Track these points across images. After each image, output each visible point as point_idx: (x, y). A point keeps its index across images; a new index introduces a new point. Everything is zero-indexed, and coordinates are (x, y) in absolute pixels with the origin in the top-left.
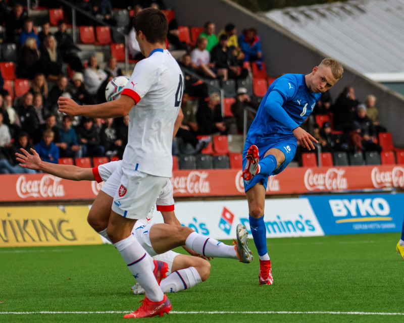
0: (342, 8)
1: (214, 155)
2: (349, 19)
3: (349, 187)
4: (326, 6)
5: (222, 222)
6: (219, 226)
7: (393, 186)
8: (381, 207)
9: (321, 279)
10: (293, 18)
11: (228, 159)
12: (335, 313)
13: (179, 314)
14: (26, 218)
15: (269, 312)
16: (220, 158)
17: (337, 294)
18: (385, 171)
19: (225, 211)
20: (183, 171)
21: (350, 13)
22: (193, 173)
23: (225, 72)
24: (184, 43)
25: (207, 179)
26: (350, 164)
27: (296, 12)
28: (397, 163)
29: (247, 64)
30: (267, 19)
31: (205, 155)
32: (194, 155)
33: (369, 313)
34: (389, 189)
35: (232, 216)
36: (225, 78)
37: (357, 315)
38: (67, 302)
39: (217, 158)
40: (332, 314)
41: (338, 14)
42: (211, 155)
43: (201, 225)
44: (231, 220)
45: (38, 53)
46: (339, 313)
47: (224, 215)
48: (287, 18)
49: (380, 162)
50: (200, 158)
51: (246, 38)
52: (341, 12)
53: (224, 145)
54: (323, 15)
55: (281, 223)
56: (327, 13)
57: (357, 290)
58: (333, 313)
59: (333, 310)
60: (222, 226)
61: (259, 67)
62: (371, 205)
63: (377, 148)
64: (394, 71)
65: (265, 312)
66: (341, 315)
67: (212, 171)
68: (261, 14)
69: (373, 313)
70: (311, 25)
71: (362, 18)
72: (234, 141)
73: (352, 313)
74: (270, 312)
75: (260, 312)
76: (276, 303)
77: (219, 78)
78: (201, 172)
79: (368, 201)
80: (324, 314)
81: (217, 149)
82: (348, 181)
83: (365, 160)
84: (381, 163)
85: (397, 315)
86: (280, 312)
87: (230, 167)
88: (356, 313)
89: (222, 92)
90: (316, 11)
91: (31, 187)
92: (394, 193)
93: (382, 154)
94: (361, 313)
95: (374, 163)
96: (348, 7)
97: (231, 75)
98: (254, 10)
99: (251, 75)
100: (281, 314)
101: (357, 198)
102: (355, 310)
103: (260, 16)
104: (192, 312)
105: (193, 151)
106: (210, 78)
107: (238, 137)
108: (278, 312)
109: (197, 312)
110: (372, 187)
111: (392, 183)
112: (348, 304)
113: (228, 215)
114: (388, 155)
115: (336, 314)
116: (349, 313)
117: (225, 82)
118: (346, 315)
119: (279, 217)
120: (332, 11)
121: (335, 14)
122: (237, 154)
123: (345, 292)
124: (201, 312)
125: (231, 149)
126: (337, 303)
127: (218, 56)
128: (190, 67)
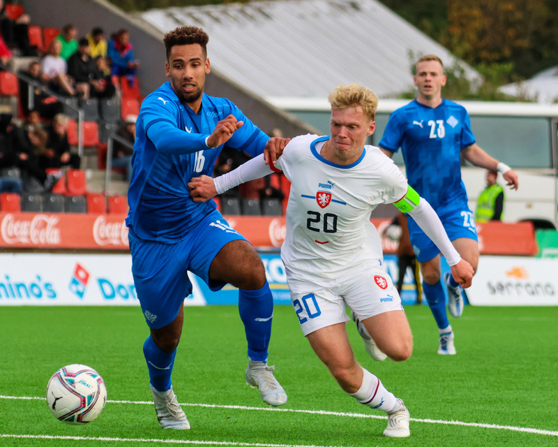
0: (242, 12)
1: (67, 196)
2: (250, 26)
4: (220, 7)
5: (74, 282)
6: (70, 288)
9: (194, 362)
10: (177, 21)
11: (84, 200)
12: (209, 406)
13: (7, 399)
15: (123, 402)
16: (74, 200)
17: (213, 381)
19: (79, 268)
20: (26, 215)
21: (251, 18)
22: (39, 218)
23: (85, 88)
24: (35, 47)
25: (57, 226)
26: (242, 213)
27: (182, 13)
29: (115, 79)
30: (144, 21)
31: (55, 195)
32: (42, 194)
33: (253, 408)
35: (87, 275)
36: (86, 96)
37: (236, 409)
39: (71, 199)
40: (205, 407)
41: (235, 19)
42: (64, 195)
43: (47, 285)
44: (85, 280)
46: (213, 406)
47: (77, 273)
50: (49, 198)
52: (240, 16)
53: (81, 182)
54: (217, 20)
56: (222, 17)
57: (240, 377)
58: (206, 406)
59: (208, 402)
60: (74, 288)
61: (130, 83)
62: (268, 268)
64: (304, 96)
65: (118, 402)
66: (216, 409)
67: (63, 215)
68: (137, 14)
69: (258, 409)
71: (268, 25)
72: (94, 179)
73: (231, 407)
74: (125, 402)
75: (113, 401)
76: (133, 390)
77: (79, 95)
78: (49, 216)
80: (194, 407)
81: (72, 188)
83: (262, 211)
84: (282, 214)
85: (288, 412)
86: (138, 402)
87: (87, 211)
88: (236, 407)
89: (81, 114)
90: (208, 14)
93: (284, 203)
94: (242, 408)
95: (274, 214)
96: (249, 10)
98: (127, 9)
99: (119, 93)
100: (138, 405)
102: (234, 404)
104: (24, 398)
105: (40, 189)
106: (66, 94)
107: (100, 173)
108: (136, 402)
109: (31, 398)
110: (269, 243)
112: (226, 395)
113: (82, 274)
115: (210, 408)
116: (226, 407)
117: (86, 101)
118: (223, 409)
120: (228, 14)
121: (232, 20)
122: (97, 196)
123: (224, 380)
124: (35, 398)
125: (91, 188)
126: (212, 393)
127: (77, 67)
128: (39, 79)
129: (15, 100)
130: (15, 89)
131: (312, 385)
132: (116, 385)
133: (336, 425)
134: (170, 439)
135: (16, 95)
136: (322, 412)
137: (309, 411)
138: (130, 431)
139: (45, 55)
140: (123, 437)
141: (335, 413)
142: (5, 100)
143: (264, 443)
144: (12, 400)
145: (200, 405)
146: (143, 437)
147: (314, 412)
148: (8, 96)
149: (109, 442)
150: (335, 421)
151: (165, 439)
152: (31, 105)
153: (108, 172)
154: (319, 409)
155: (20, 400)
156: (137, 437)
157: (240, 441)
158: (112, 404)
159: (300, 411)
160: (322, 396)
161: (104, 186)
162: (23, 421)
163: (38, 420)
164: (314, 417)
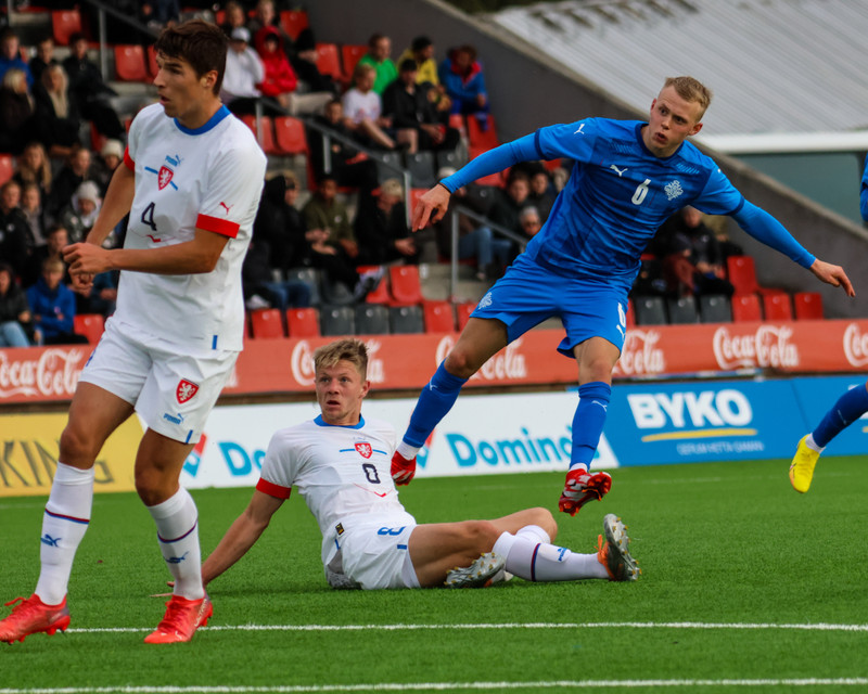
0: (650, 3)
1: (392, 306)
2: (664, 25)
3: (668, 369)
7: (757, 365)
8: (734, 408)
10: (549, 24)
11: (420, 313)
12: (643, 625)
13: (325, 631)
14: (9, 439)
15: (507, 625)
16: (403, 312)
17: (646, 586)
18: (741, 335)
21: (665, 12)
23: (412, 135)
24: (329, 77)
25: (377, 355)
26: (669, 321)
27: (557, 11)
28: (765, 317)
29: (457, 120)
30: (497, 26)
31: (373, 306)
32: (352, 305)
33: (713, 625)
34: (751, 372)
36: (413, 149)
37: (687, 629)
38: (94, 610)
39: (399, 310)
40: (637, 628)
41: (641, 15)
42: (386, 305)
45: (31, 101)
46: (650, 625)
48: (538, 26)
49: (730, 317)
50: (364, 312)
51: (456, 65)
52: (648, 11)
53: (413, 284)
54: (611, 19)
55: (530, 442)
56: (619, 14)
57: (687, 577)
58: (639, 625)
59: (638, 619)
61: (481, 124)
62: (714, 404)
63: (724, 289)
64: (756, 132)
65: (500, 626)
66: (654, 629)
67: (387, 337)
68: (486, 16)
69: (721, 626)
70: (586, 38)
71: (692, 23)
72: (431, 276)
73: (677, 625)
74: (511, 625)
75: (490, 626)
76: (522, 607)
77: (401, 148)
79: (707, 397)
80: (621, 628)
81: (398, 293)
82: (666, 357)
83: (701, 314)
84: (733, 319)
85: (769, 629)
86: (531, 625)
87: (425, 330)
88: (686, 625)
89: (407, 177)
90: (598, 10)
91: (18, 375)
92: (760, 379)
93: (735, 300)
94: (695, 625)
95: (718, 319)
96: (662, 2)
97: (426, 143)
98: (470, 11)
99: (464, 141)
100: (532, 629)
101: (684, 391)
102: (683, 620)
103: (482, 21)
104: (351, 627)
106: (383, 149)
107: (440, 269)
108: (527, 626)
109: (361, 627)
110: (716, 367)
111: (755, 358)
112: (670, 606)
114: (747, 301)
115: (645, 628)
116: (671, 625)
117: (413, 157)
118: (666, 628)
119: (525, 431)
120: (629, 9)
121: (635, 16)
122: (439, 304)
123: (663, 583)
124: (369, 626)
125: (427, 293)
126: (646, 604)
127: (399, 104)
128: (340, 127)
129: (302, 160)
130: (302, 144)
131: (803, 584)
132: (493, 600)
133: (847, 646)
134: (588, 680)
135: (303, 152)
136: (822, 626)
137: (802, 626)
138: (523, 671)
139: (346, 88)
140: (512, 680)
141: (843, 627)
142: (287, 161)
143: (736, 678)
144: (332, 631)
145: (629, 624)
146: (545, 680)
147: (809, 627)
148: (291, 155)
149: (491, 690)
150: (845, 639)
151: (578, 680)
152: (327, 168)
153: (455, 266)
154: (817, 622)
155: (346, 631)
156: (535, 679)
157: (698, 678)
158: (490, 629)
159: (787, 626)
160: (821, 601)
161: (450, 289)
162: (353, 664)
163: (376, 661)
164: (810, 634)
